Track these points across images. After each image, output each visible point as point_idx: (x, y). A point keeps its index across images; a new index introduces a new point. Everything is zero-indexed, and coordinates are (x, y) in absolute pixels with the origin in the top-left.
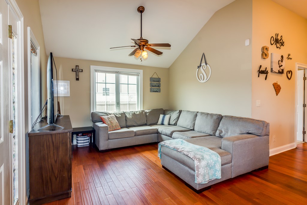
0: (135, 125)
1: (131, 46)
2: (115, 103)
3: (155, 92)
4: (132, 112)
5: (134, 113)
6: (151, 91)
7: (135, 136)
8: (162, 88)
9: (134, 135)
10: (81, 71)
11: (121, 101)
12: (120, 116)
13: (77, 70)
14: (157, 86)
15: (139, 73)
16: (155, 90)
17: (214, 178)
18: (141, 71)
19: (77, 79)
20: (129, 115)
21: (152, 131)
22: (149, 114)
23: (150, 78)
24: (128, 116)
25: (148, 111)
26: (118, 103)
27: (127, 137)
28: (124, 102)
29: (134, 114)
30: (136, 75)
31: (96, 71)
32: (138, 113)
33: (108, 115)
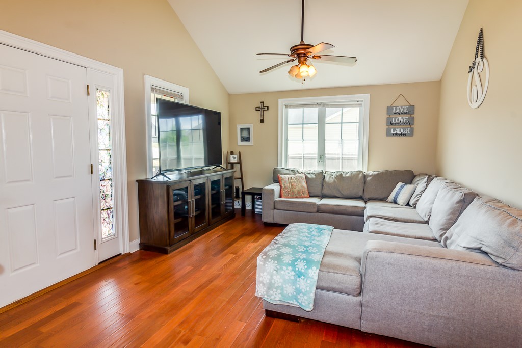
0: (337, 195)
1: (287, 62)
2: (317, 156)
3: (399, 135)
4: (338, 172)
5: (341, 174)
6: (389, 134)
7: (318, 212)
8: (417, 126)
9: (316, 209)
10: (266, 108)
11: (326, 152)
12: (314, 176)
13: (262, 109)
14: (403, 124)
15: (362, 101)
16: (398, 132)
17: (294, 303)
18: (366, 97)
19: (262, 121)
20: (330, 177)
21: (351, 210)
22: (370, 180)
23: (388, 108)
24: (327, 179)
25: (371, 173)
26: (322, 157)
27: (302, 211)
28: (332, 154)
29: (340, 177)
30: (356, 105)
31: (287, 106)
32: (348, 175)
33: (295, 174)
